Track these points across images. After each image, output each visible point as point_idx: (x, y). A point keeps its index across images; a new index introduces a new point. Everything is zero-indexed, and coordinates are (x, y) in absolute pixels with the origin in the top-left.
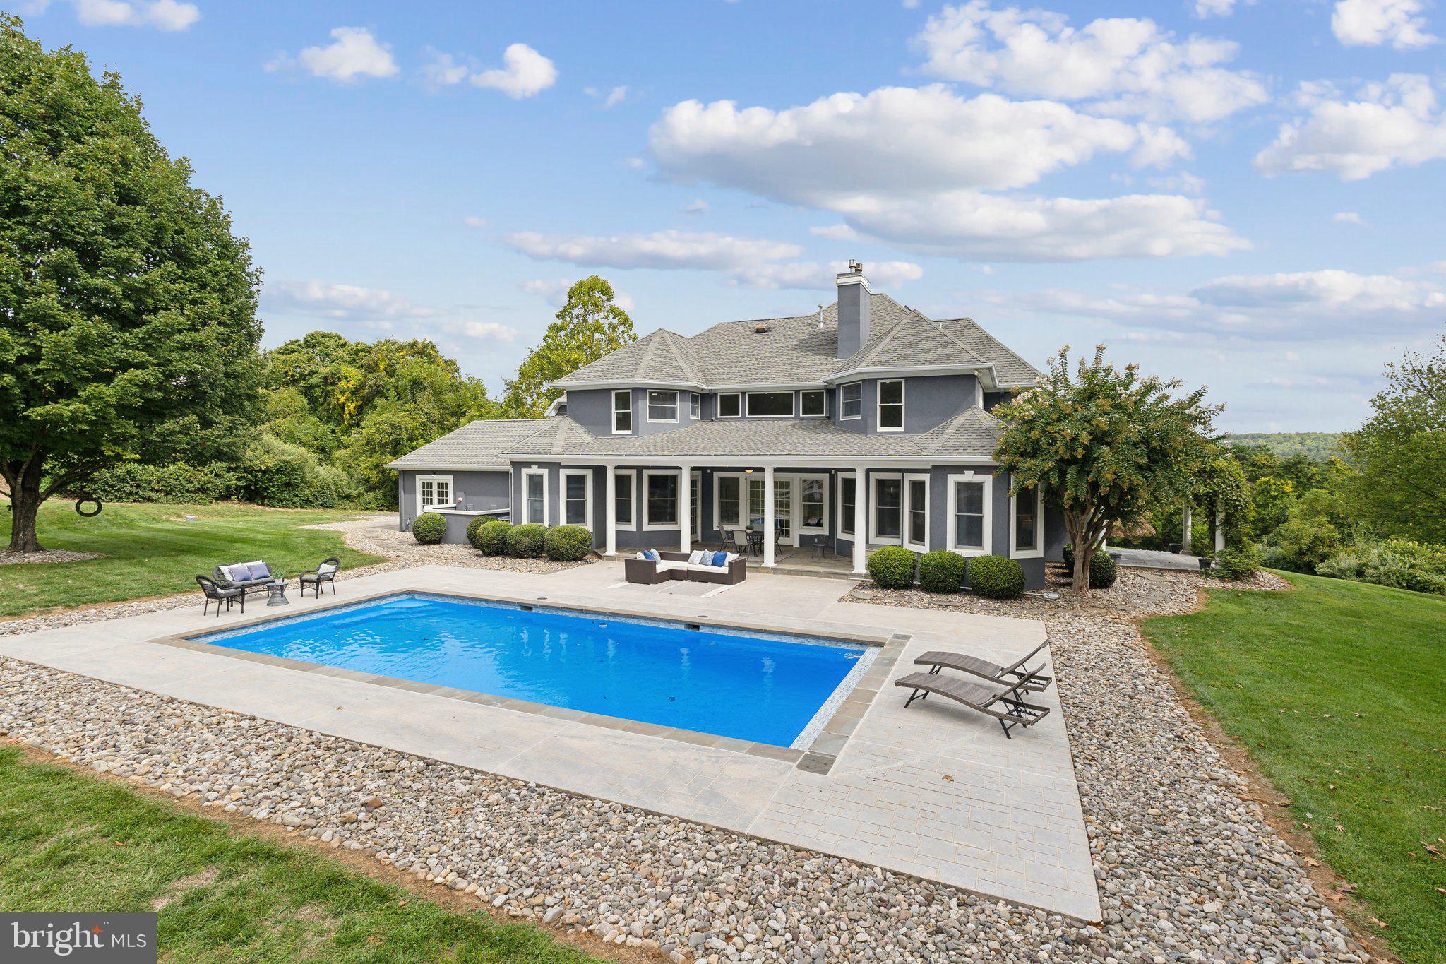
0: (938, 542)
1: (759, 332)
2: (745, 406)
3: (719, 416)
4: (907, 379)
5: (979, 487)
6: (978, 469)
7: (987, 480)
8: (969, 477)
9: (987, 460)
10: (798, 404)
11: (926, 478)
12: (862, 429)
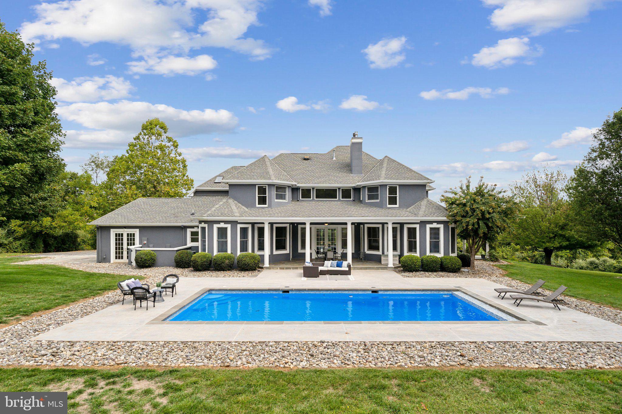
0: (423, 251)
1: (305, 159)
2: (313, 194)
3: (301, 199)
4: (399, 185)
5: (438, 229)
6: (438, 222)
7: (441, 226)
8: (435, 225)
9: (445, 219)
10: (339, 194)
11: (417, 226)
12: (380, 206)
